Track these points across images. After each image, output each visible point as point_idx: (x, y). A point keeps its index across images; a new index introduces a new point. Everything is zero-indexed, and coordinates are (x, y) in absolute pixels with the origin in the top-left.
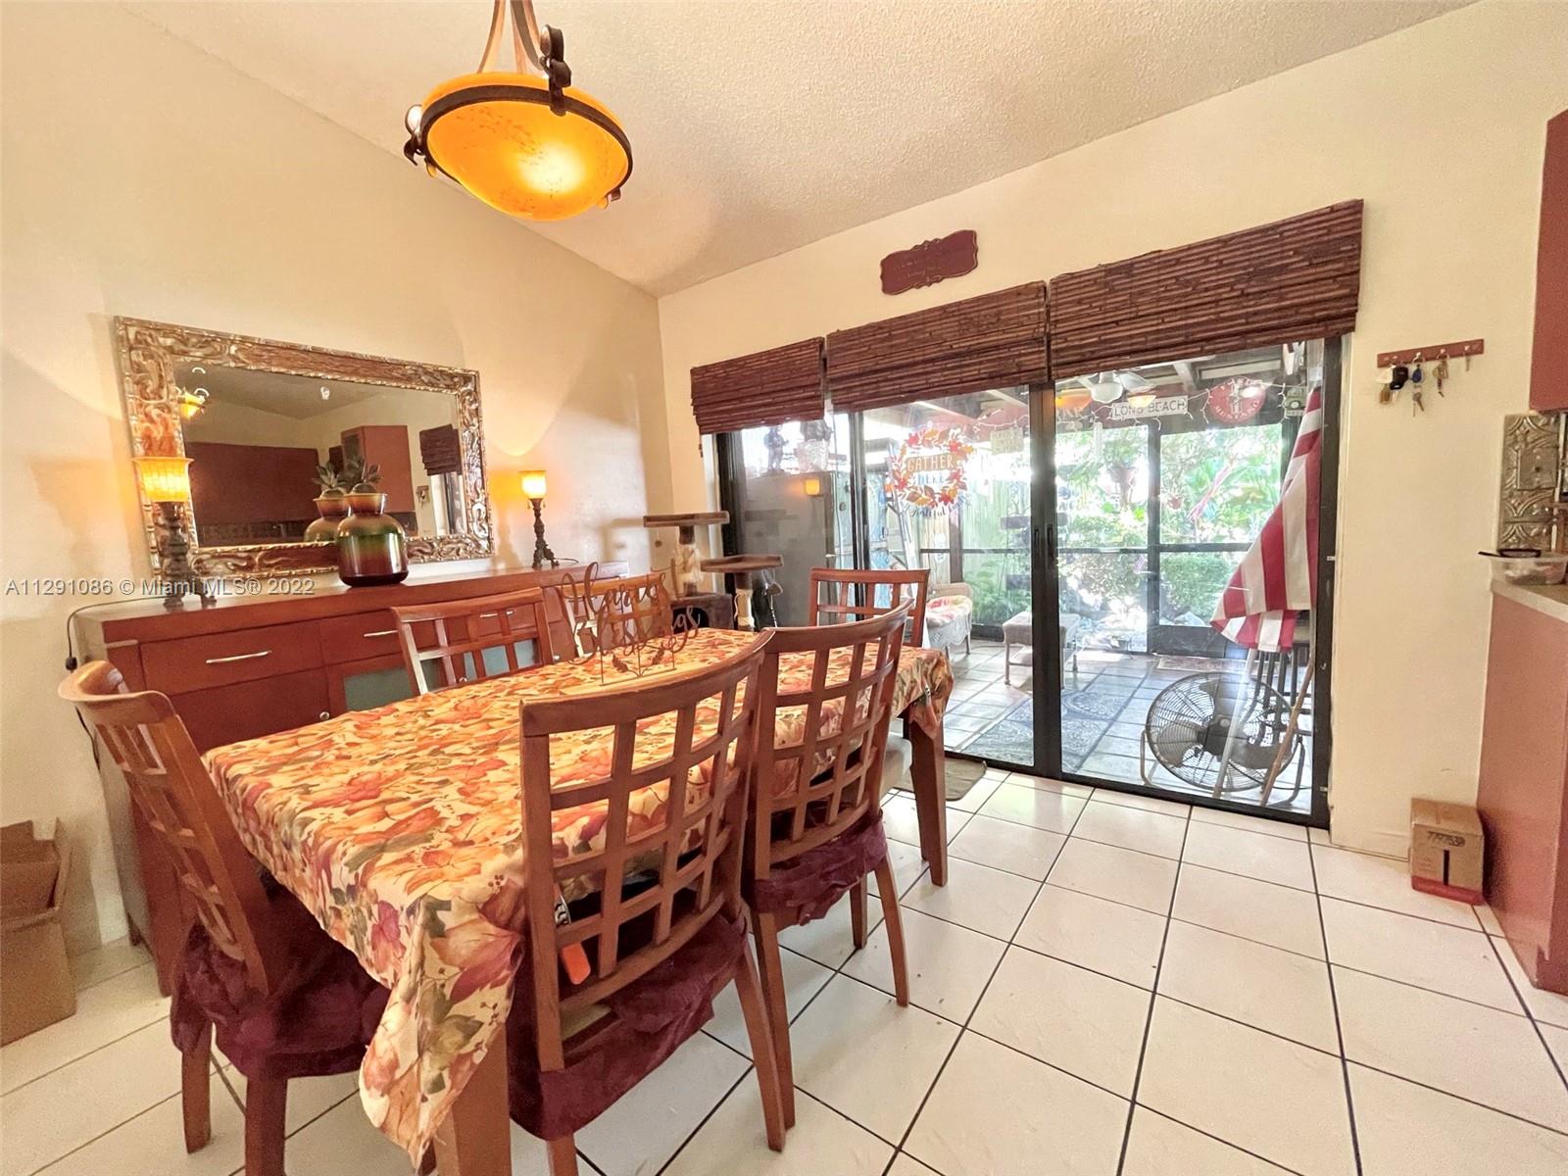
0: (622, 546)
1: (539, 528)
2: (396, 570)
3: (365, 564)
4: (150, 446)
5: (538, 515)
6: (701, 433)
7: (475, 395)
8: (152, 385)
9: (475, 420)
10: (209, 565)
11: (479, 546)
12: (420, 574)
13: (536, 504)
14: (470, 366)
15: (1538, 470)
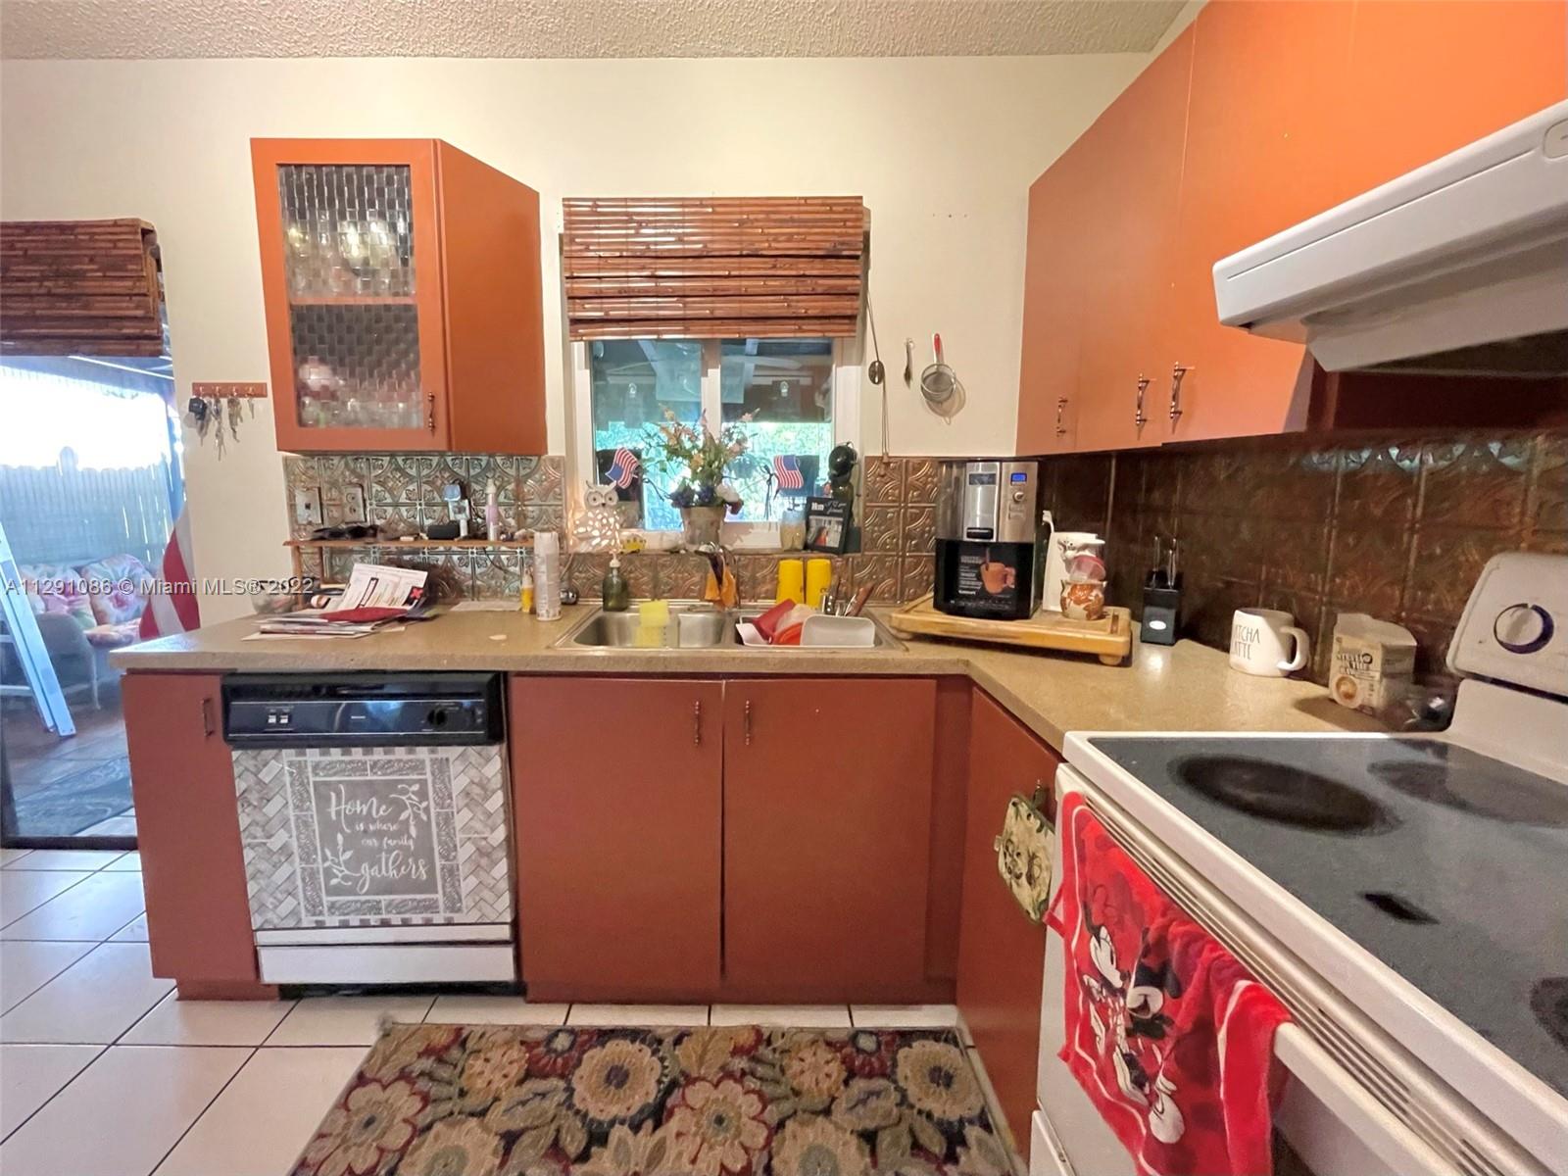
15: (308, 507)
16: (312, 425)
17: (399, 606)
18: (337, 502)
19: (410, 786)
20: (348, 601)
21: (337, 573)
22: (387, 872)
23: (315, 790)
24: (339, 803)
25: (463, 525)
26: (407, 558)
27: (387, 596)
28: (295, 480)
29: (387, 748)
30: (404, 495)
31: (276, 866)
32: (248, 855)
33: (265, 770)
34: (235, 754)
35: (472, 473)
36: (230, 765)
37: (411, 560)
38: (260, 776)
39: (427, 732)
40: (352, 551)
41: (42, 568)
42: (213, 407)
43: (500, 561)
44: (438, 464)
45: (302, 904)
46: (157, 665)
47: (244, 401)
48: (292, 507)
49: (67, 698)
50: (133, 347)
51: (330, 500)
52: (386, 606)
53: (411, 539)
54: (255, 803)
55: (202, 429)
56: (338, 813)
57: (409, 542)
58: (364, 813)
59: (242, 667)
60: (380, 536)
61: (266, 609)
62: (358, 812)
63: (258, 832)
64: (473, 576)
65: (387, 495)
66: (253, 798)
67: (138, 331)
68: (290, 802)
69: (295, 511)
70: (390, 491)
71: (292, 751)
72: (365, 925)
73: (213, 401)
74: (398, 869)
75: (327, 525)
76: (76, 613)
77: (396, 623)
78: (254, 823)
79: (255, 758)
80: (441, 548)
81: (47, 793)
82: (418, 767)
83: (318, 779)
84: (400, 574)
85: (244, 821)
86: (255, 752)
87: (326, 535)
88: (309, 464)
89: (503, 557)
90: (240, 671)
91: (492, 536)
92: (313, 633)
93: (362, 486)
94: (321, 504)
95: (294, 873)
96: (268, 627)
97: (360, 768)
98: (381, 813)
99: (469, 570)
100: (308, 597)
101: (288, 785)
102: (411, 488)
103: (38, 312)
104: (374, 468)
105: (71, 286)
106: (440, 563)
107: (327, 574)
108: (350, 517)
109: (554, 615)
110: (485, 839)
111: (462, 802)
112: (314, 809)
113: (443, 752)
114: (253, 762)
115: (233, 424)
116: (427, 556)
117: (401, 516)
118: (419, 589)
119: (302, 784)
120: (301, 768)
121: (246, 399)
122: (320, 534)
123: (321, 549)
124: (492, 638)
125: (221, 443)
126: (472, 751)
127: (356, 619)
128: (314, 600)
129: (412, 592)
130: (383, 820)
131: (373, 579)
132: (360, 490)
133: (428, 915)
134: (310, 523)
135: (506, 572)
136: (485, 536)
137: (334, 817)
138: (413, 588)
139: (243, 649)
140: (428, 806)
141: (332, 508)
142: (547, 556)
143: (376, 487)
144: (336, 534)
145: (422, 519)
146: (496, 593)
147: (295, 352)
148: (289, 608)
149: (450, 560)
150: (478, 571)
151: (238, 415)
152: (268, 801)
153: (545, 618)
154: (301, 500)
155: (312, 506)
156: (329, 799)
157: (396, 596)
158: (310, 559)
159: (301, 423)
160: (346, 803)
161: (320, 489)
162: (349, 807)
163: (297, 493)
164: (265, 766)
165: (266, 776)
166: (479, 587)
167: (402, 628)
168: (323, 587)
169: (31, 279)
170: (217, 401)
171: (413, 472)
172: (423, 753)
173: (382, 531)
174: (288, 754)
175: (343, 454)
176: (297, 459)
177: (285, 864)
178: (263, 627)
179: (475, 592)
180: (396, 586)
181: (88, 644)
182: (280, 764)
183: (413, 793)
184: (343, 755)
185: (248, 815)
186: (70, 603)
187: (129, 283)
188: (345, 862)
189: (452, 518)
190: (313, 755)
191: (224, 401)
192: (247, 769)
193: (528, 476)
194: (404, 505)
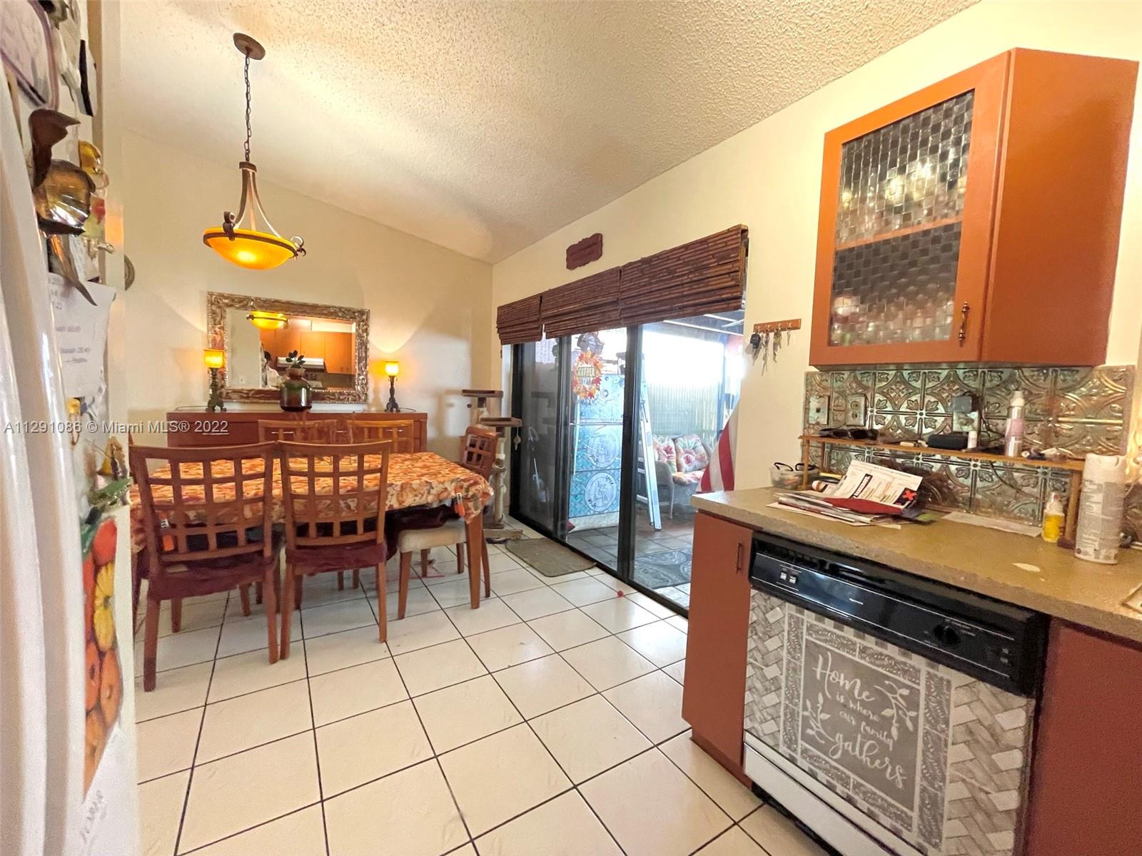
0: (451, 405)
1: (392, 391)
2: (303, 404)
3: (289, 402)
4: (215, 344)
5: (392, 384)
6: (502, 344)
7: (366, 322)
8: (218, 319)
9: (365, 334)
10: (230, 395)
11: (360, 398)
12: (317, 408)
13: (392, 378)
14: (366, 307)
15: (818, 411)
16: (837, 345)
17: (890, 503)
18: (843, 409)
19: (900, 688)
20: (844, 490)
21: (833, 465)
22: (861, 753)
23: (806, 646)
24: (825, 667)
25: (973, 436)
26: (899, 461)
27: (879, 492)
28: (811, 390)
29: (880, 641)
30: (905, 405)
31: (768, 691)
32: (750, 671)
33: (771, 612)
34: (753, 592)
35: (988, 385)
36: (747, 599)
37: (903, 464)
38: (767, 615)
39: (928, 644)
40: (849, 450)
41: (661, 437)
42: (764, 339)
43: (1012, 478)
44: (948, 376)
45: (781, 732)
46: (715, 511)
47: (784, 334)
48: (807, 410)
49: (661, 507)
50: (725, 306)
51: (837, 406)
52: (877, 500)
53: (912, 444)
54: (761, 635)
55: (755, 355)
56: (823, 675)
57: (909, 448)
58: (847, 687)
59: (767, 528)
60: (879, 439)
61: (780, 484)
62: (841, 684)
63: (759, 657)
64: (974, 486)
65: (888, 404)
66: (759, 629)
67: (729, 295)
68: (785, 645)
69: (808, 413)
70: (892, 400)
71: (793, 607)
72: (831, 788)
73: (765, 335)
74: (873, 759)
75: (832, 425)
76: (670, 463)
77: (890, 519)
78: (756, 648)
79: (765, 600)
80: (938, 457)
81: (646, 559)
82: (914, 674)
83: (810, 638)
84: (894, 475)
85: (751, 644)
86: (767, 597)
87: (832, 434)
88: (824, 378)
89: (1016, 474)
90: (764, 530)
91: (1011, 451)
92: (819, 512)
93: (865, 396)
94: (829, 409)
95: (780, 703)
96: (784, 499)
97: (850, 646)
98: (864, 697)
99: (968, 482)
100: (811, 480)
101: (786, 631)
102: (913, 398)
103: (685, 293)
104: (880, 381)
105: (701, 274)
106: (934, 470)
107: (825, 466)
108: (851, 421)
109: (1107, 557)
110: (987, 793)
111: (962, 736)
112: (803, 660)
113: (943, 672)
114: (764, 603)
115: (775, 348)
116: (921, 461)
117: (899, 423)
118: (912, 491)
119: (797, 636)
120: (798, 623)
121: (786, 332)
122: (827, 433)
123: (824, 444)
124: (1019, 565)
125: (765, 364)
126: (984, 688)
127: (855, 508)
128: (815, 484)
129: (904, 493)
130: (863, 704)
131: (867, 475)
132: (863, 399)
133: (898, 826)
134: (818, 423)
135: (1019, 491)
136: (1000, 450)
137: (818, 676)
138: (906, 489)
139: (768, 514)
140: (917, 717)
141: (837, 413)
142: (1108, 484)
143: (878, 397)
144: (839, 434)
145: (920, 428)
146: (1001, 510)
147: (834, 287)
148: (796, 487)
149: (947, 469)
150: (979, 484)
151: (779, 344)
152: (770, 637)
153: (1092, 558)
154: (814, 404)
155: (822, 410)
156: (816, 660)
157: (888, 493)
158: (815, 451)
159: (830, 343)
160: (831, 671)
161: (829, 397)
162: (833, 675)
163: (812, 399)
164: (772, 609)
165: (772, 617)
166: (978, 500)
167: (899, 527)
168: (823, 474)
169: (684, 275)
170: (768, 335)
171: (918, 384)
172: (917, 661)
173: (882, 435)
174: (790, 609)
175: (853, 368)
176: (815, 373)
177: (773, 693)
178: (781, 499)
179: (972, 505)
180: (889, 485)
181: (672, 480)
182: (782, 612)
183: (901, 696)
184: (835, 627)
185: (754, 640)
186: (668, 457)
187: (730, 266)
188: (822, 721)
189: (956, 428)
190: (809, 617)
191: (772, 335)
192: (759, 606)
193: (1071, 389)
194: (903, 413)
